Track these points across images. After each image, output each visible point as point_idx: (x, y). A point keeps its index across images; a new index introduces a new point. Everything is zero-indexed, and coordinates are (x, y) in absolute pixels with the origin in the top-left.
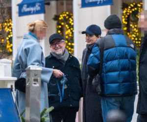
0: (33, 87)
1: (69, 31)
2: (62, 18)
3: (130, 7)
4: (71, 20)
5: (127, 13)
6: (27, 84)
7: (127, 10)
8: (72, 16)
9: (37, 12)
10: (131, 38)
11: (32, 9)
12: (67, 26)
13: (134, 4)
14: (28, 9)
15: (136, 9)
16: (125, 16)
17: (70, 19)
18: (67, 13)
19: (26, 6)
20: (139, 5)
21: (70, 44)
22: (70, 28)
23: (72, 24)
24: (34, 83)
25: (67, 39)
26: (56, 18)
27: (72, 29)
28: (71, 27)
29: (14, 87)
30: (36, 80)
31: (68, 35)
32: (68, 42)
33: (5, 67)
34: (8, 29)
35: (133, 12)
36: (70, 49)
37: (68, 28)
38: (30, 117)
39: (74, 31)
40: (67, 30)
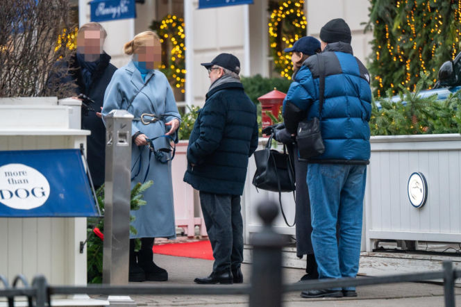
0: (119, 147)
1: (177, 48)
2: (165, 26)
3: (281, 8)
4: (182, 30)
5: (276, 17)
6: (108, 143)
7: (278, 13)
8: (183, 22)
9: (123, 16)
10: (283, 61)
11: (114, 10)
12: (173, 39)
13: (289, 2)
14: (107, 11)
15: (292, 11)
16: (273, 24)
17: (180, 28)
18: (174, 18)
19: (103, 4)
20: (297, 5)
21: (178, 71)
22: (178, 44)
23: (183, 36)
24: (120, 139)
25: (174, 63)
26: (155, 26)
27: (182, 45)
28: (181, 41)
29: (85, 147)
30: (123, 135)
31: (175, 55)
32: (176, 68)
33: (71, 112)
34: (73, 45)
35: (287, 15)
36: (178, 79)
37: (175, 43)
38: (113, 198)
39: (185, 49)
40: (174, 46)
